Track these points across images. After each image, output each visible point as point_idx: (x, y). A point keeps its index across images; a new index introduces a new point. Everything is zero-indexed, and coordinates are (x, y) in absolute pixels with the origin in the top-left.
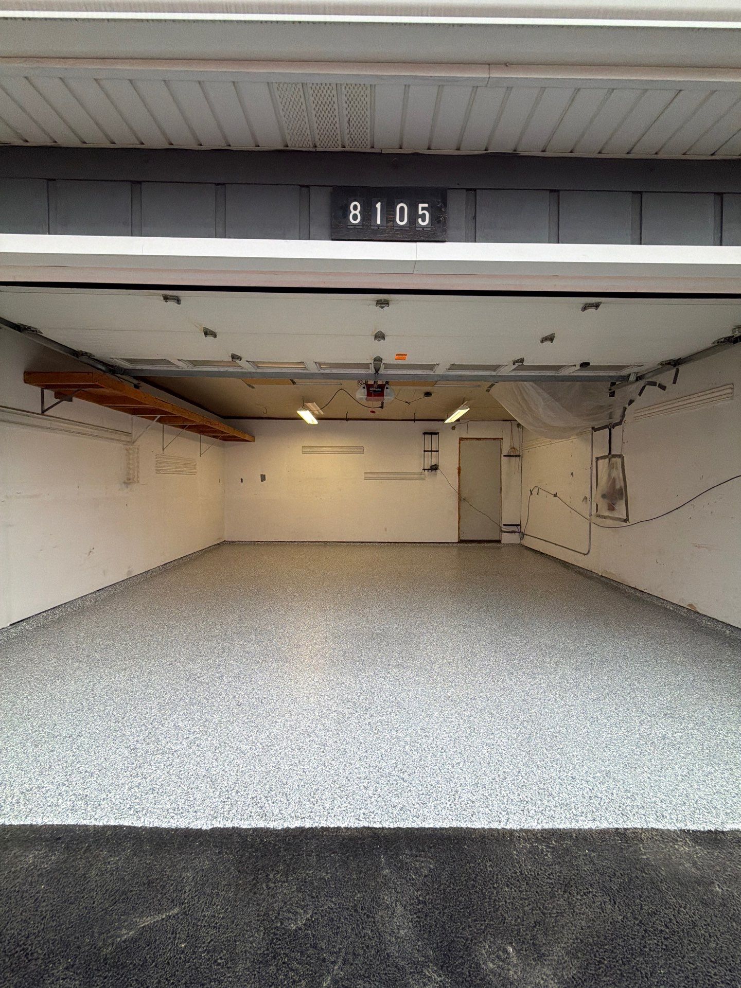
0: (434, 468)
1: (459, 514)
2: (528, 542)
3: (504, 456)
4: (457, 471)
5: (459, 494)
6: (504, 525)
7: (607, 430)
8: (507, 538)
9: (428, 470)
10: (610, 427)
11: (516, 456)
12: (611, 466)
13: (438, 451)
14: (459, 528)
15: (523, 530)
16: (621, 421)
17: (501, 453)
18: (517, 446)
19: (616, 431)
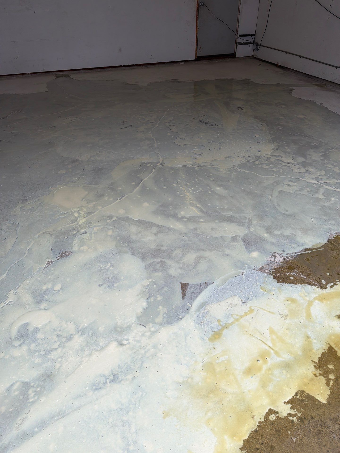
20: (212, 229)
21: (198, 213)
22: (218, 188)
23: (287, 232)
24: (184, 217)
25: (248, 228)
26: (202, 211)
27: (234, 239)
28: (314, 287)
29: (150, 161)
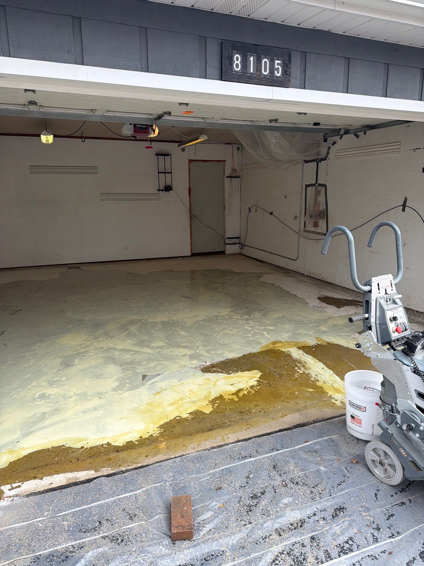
0: (168, 188)
1: (191, 231)
2: (247, 251)
3: (227, 177)
4: (188, 192)
5: (190, 213)
6: (227, 238)
7: (315, 163)
8: (230, 249)
9: (162, 190)
10: (318, 161)
11: (237, 177)
12: (318, 193)
13: (171, 173)
14: (191, 243)
15: (242, 242)
16: (326, 157)
17: (224, 175)
18: (237, 168)
19: (322, 164)
20: (171, 352)
21: (164, 344)
22: (182, 332)
23: (219, 352)
24: (154, 347)
25: (196, 350)
26: (167, 343)
27: (184, 356)
28: (223, 374)
29: (137, 319)
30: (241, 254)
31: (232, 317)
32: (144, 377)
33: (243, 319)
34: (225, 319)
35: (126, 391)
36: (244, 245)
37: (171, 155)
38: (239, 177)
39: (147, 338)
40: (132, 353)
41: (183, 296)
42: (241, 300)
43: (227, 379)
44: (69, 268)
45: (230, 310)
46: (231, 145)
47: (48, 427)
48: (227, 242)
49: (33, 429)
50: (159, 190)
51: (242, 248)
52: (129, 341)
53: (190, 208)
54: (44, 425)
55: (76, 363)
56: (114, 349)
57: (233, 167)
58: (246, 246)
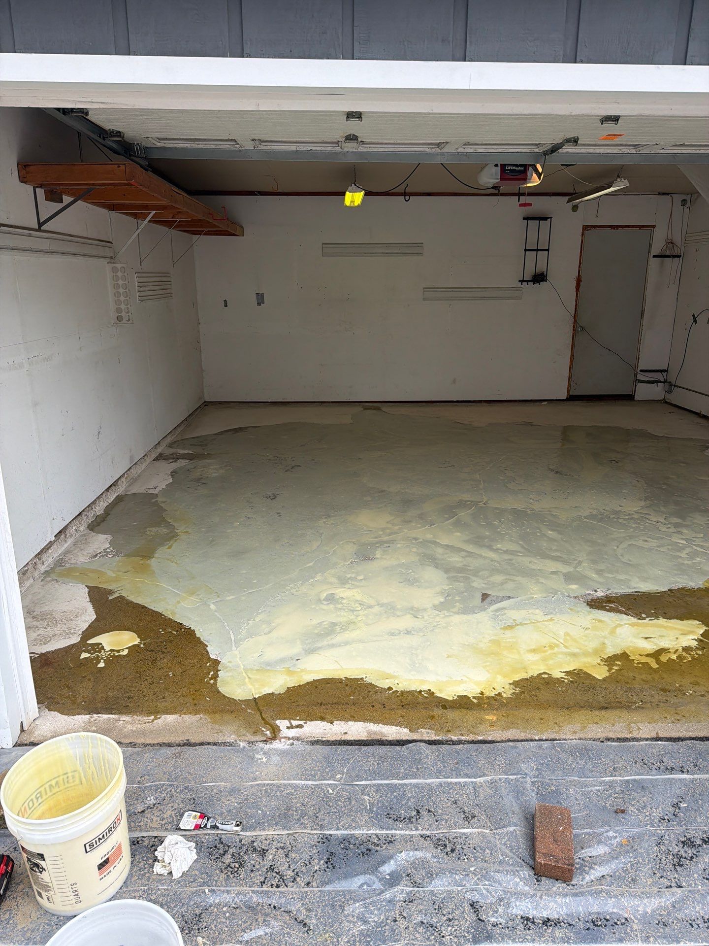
0: (539, 278)
1: (572, 355)
2: (676, 397)
3: (654, 256)
4: (575, 283)
5: (575, 321)
6: (641, 371)
8: (643, 392)
9: (527, 281)
11: (674, 256)
13: (548, 250)
14: (570, 377)
15: (672, 378)
17: (650, 251)
18: (677, 239)
20: (530, 562)
21: (518, 548)
22: (550, 532)
23: (622, 577)
24: (500, 549)
25: (576, 567)
26: (522, 547)
27: (553, 573)
28: (629, 617)
29: (471, 499)
30: (667, 403)
31: (647, 516)
32: (485, 596)
33: (670, 523)
34: (633, 518)
35: (455, 613)
36: (675, 386)
37: (551, 218)
38: (679, 256)
39: (487, 533)
40: (463, 554)
41: (552, 470)
42: (665, 487)
43: (636, 627)
44: (365, 409)
45: (643, 503)
46: (669, 197)
47: (340, 646)
48: (640, 377)
49: (319, 645)
50: (522, 281)
51: (670, 392)
52: (459, 534)
53: (575, 313)
54: (334, 641)
55: (378, 555)
56: (435, 543)
57: (670, 237)
58: (678, 387)
